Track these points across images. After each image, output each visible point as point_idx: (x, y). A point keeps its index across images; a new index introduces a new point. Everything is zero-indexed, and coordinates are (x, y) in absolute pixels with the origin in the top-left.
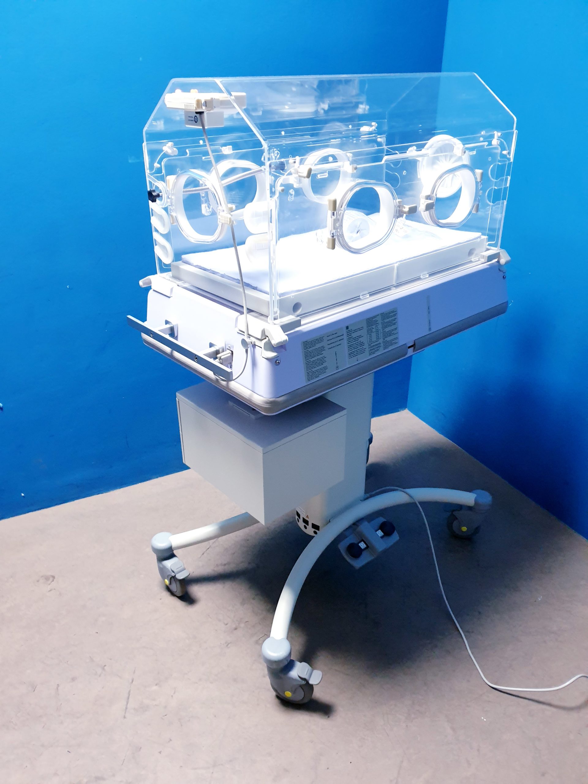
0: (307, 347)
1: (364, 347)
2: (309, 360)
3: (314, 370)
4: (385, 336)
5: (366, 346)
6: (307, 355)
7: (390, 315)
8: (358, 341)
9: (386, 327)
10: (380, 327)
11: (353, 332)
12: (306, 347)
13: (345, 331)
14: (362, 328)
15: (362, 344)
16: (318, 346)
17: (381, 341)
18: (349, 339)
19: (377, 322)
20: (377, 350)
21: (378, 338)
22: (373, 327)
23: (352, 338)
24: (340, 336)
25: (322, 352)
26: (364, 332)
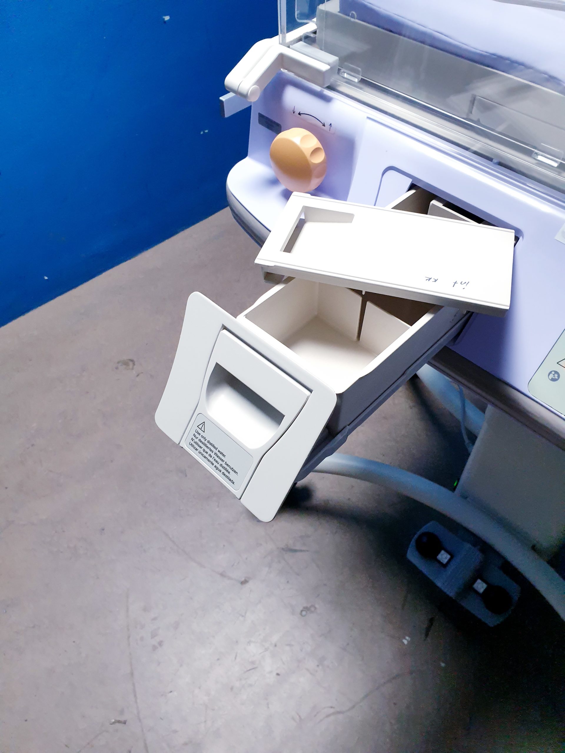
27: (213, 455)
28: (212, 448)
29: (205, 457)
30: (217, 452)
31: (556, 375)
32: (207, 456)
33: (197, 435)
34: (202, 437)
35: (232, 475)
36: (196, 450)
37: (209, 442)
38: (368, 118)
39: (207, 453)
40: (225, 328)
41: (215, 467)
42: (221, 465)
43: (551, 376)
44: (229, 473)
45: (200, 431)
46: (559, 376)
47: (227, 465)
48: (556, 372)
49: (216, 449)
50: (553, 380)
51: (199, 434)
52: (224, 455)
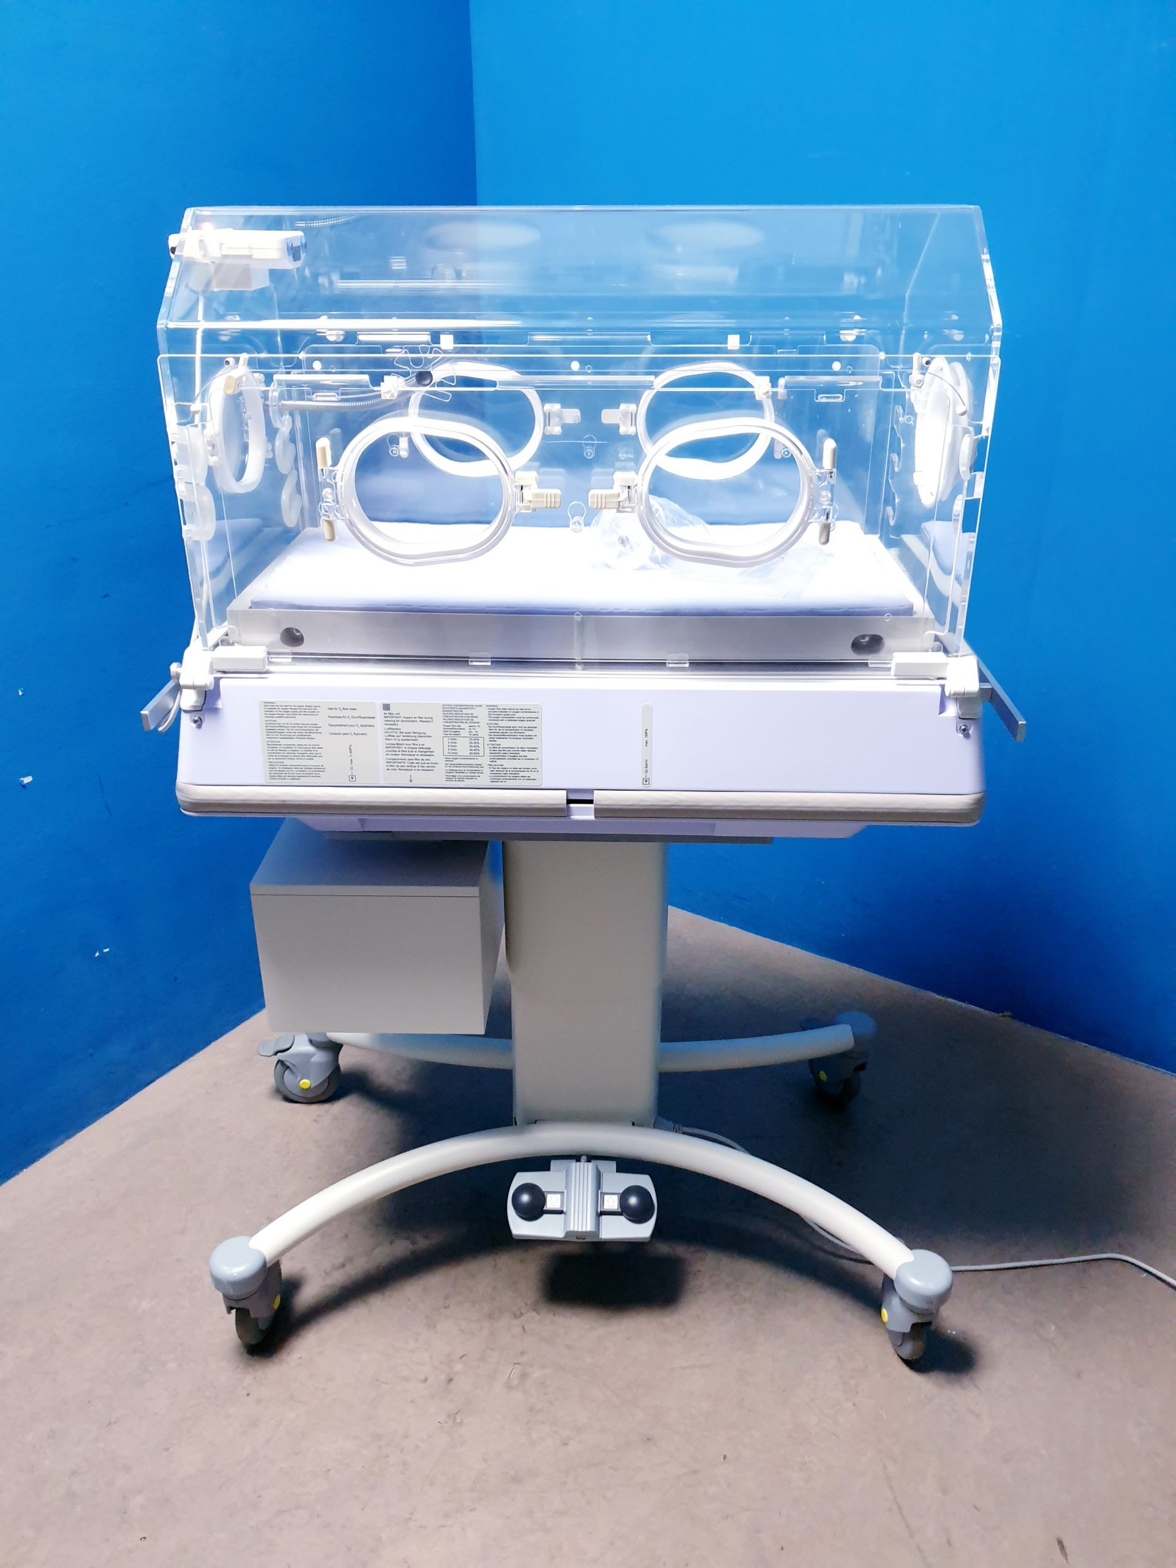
0: (274, 714)
1: (432, 759)
2: (277, 740)
3: (287, 762)
4: (498, 753)
5: (438, 758)
6: (271, 730)
7: (518, 715)
8: (415, 742)
9: (503, 736)
10: (483, 731)
11: (402, 721)
12: (272, 713)
13: (380, 713)
14: (430, 720)
15: (426, 752)
16: (301, 719)
17: (485, 761)
18: (390, 733)
19: (475, 720)
20: (471, 778)
21: (475, 752)
22: (463, 726)
23: (398, 731)
24: (365, 718)
25: (313, 736)
26: (436, 728)
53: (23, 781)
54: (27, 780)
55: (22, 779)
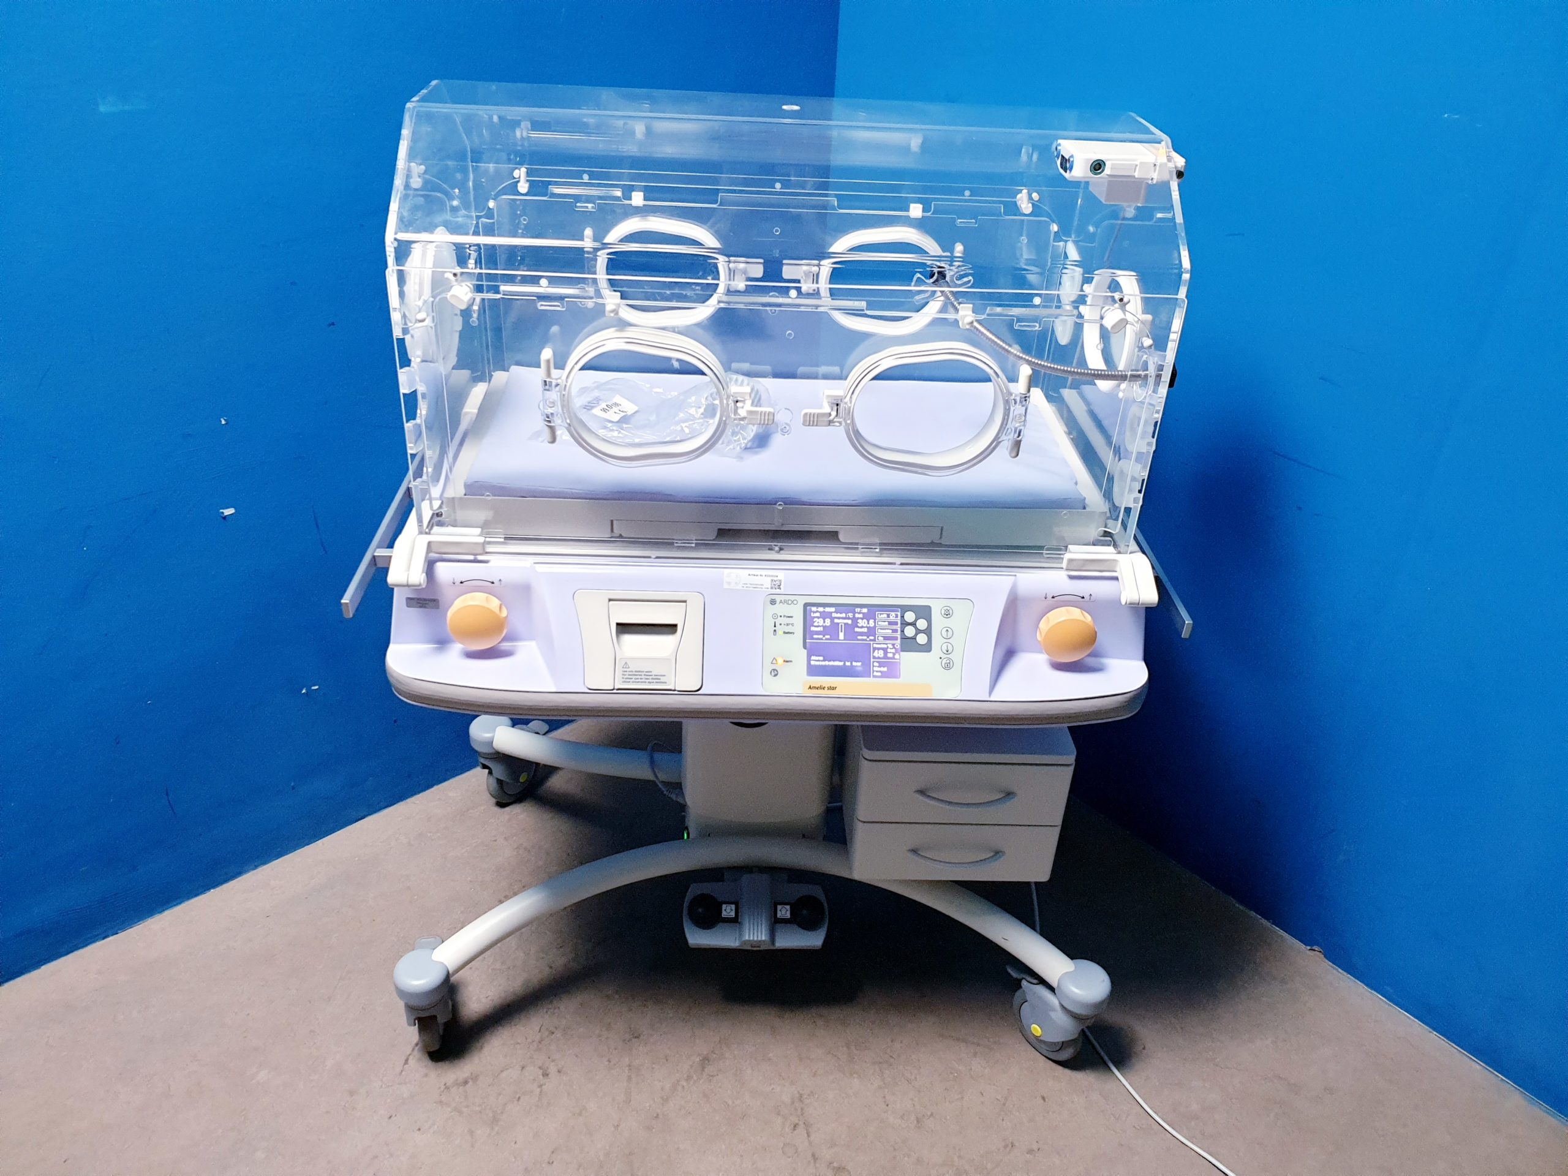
27: (643, 677)
28: (640, 673)
29: (638, 682)
30: (645, 673)
31: (776, 672)
32: (639, 680)
33: (625, 673)
34: (629, 671)
35: (663, 679)
36: (629, 682)
37: (636, 672)
38: (535, 563)
39: (638, 679)
40: (610, 600)
41: (649, 682)
42: (652, 679)
43: (773, 674)
44: (660, 679)
45: (625, 670)
46: (777, 671)
47: (656, 675)
48: (774, 670)
49: (643, 672)
50: (775, 675)
51: (626, 671)
52: (651, 672)
53: (223, 513)
54: (228, 512)
55: (221, 511)
